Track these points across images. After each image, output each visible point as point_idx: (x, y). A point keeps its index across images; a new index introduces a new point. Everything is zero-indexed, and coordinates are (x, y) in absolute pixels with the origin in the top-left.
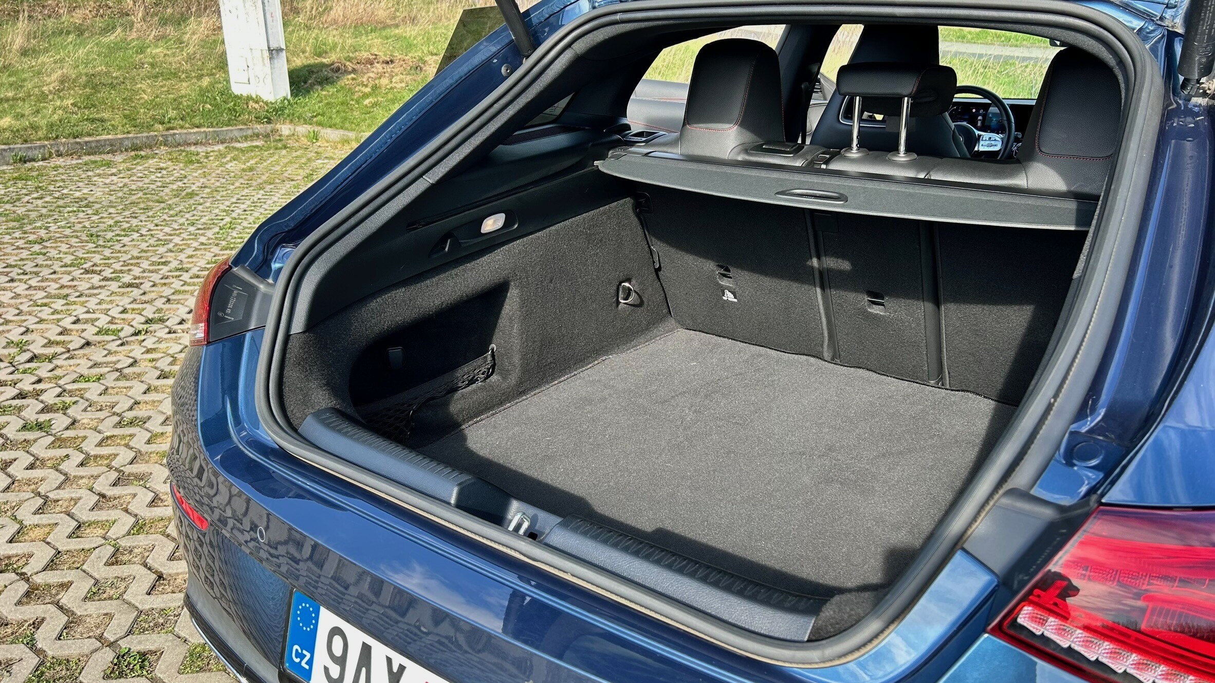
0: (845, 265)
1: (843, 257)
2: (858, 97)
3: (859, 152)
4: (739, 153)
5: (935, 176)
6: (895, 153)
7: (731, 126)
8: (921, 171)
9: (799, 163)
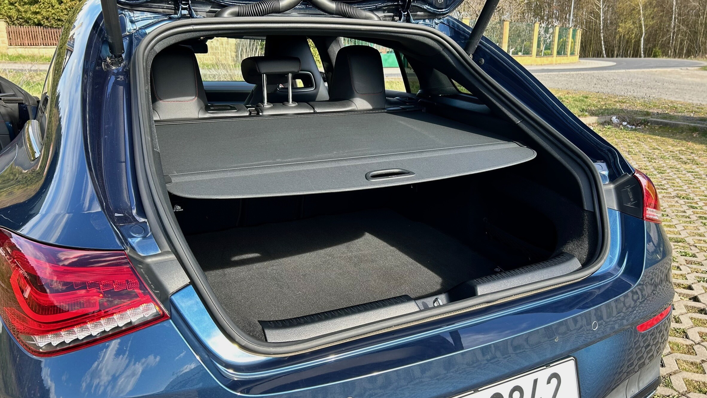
2: (264, 75)
3: (269, 105)
4: (205, 114)
5: (318, 110)
6: (286, 103)
7: (194, 97)
8: (310, 109)
9: (247, 114)
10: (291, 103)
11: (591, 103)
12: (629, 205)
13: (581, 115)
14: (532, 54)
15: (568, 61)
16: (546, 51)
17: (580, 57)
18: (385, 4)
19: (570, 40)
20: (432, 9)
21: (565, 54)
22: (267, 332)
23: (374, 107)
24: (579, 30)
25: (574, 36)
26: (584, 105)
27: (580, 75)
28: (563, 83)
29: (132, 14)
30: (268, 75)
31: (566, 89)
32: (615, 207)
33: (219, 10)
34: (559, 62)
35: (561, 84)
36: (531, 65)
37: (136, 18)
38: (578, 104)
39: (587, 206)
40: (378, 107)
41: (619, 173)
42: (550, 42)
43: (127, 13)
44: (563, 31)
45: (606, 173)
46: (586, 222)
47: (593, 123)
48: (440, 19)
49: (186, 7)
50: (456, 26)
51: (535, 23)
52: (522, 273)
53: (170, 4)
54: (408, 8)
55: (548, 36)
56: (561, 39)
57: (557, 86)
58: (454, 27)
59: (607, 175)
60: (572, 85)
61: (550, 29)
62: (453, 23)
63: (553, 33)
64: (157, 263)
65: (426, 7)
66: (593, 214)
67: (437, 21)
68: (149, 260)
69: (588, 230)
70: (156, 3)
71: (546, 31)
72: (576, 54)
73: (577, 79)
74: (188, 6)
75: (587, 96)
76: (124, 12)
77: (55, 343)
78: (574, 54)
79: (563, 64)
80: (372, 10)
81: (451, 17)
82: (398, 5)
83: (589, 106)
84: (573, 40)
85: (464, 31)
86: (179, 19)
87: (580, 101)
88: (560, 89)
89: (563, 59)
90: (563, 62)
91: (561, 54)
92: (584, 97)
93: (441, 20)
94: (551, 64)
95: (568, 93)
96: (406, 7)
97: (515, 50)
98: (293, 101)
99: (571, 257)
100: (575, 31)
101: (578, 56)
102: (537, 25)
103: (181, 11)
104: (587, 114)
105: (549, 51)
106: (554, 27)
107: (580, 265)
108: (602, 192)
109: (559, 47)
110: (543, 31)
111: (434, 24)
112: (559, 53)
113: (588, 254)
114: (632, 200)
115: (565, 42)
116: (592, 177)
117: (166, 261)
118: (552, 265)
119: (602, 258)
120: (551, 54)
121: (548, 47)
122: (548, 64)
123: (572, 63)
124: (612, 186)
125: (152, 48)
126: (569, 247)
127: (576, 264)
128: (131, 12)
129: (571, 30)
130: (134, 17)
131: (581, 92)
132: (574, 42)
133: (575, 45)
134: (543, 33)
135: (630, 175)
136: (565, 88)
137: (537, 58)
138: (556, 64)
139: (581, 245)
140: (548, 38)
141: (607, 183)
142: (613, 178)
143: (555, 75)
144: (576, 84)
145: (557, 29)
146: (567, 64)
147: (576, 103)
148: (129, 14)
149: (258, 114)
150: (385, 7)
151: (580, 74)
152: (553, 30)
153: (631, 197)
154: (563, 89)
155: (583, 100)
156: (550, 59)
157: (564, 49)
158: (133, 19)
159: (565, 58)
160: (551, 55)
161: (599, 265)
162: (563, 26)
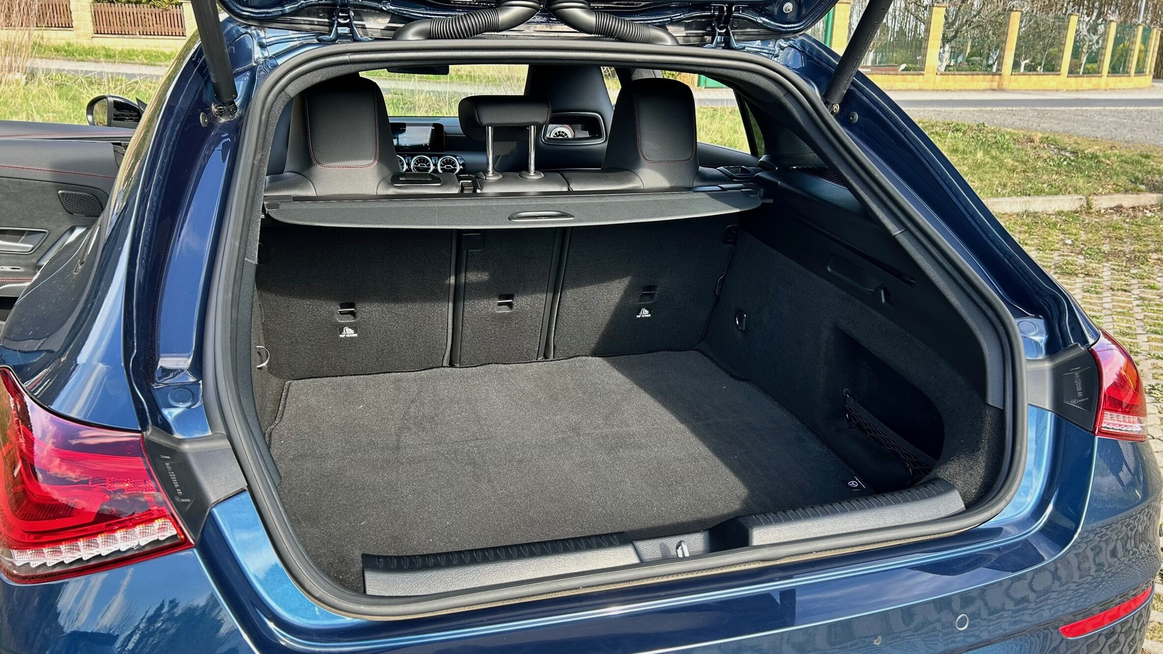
0: (484, 276)
1: (484, 269)
2: (490, 128)
3: (496, 175)
4: (387, 188)
5: (575, 188)
6: (524, 172)
7: (372, 161)
8: (562, 185)
9: (456, 191)
10: (533, 175)
11: (1155, 167)
12: (1073, 403)
13: (1131, 189)
14: (1059, 71)
15: (1131, 85)
16: (1089, 66)
17: (1154, 77)
18: (687, 15)
19: (1138, 46)
20: (772, 23)
21: (1126, 73)
22: (370, 576)
23: (673, 185)
24: (1155, 30)
25: (1145, 40)
26: (1140, 171)
27: (1144, 113)
28: (1107, 126)
29: (262, 34)
30: (497, 129)
31: (1112, 139)
32: (1047, 403)
33: (401, 25)
34: (1112, 86)
35: (1103, 128)
36: (1057, 90)
37: (268, 40)
38: (1129, 168)
39: (993, 398)
40: (682, 184)
41: (1066, 342)
42: (1098, 49)
43: (254, 32)
44: (1125, 30)
45: (1041, 339)
46: (987, 427)
47: (1152, 206)
48: (788, 39)
49: (346, 22)
50: (815, 53)
51: (1070, 15)
52: (844, 511)
53: (321, 17)
54: (727, 21)
55: (1095, 38)
56: (1119, 45)
57: (1093, 134)
58: (812, 54)
59: (1043, 345)
60: (1125, 132)
61: (1099, 27)
62: (812, 47)
63: (1105, 33)
64: (198, 454)
65: (760, 20)
66: (1002, 413)
67: (783, 43)
68: (186, 447)
69: (988, 443)
70: (301, 16)
71: (1093, 29)
72: (1147, 73)
73: (1137, 121)
74: (348, 20)
75: (1149, 153)
76: (249, 31)
77: (34, 565)
78: (1143, 72)
79: (1119, 89)
80: (662, 26)
81: (809, 37)
82: (713, 16)
83: (1149, 172)
84: (1143, 47)
85: (828, 62)
86: (333, 42)
87: (1132, 163)
88: (1100, 139)
89: (1121, 82)
90: (1120, 85)
91: (1118, 72)
92: (1142, 156)
93: (791, 42)
94: (1096, 90)
95: (1111, 148)
96: (725, 20)
97: (1032, 62)
98: (536, 169)
99: (949, 487)
100: (1147, 32)
101: (1152, 76)
102: (1074, 19)
103: (337, 30)
104: (1143, 187)
105: (1095, 66)
106: (1107, 23)
107: (961, 506)
108: (1022, 376)
109: (1116, 58)
110: (1086, 30)
111: (777, 49)
112: (1114, 70)
113: (980, 487)
114: (1080, 394)
115: (1127, 50)
116: (1008, 345)
117: (213, 451)
118: (906, 501)
119: (1002, 497)
120: (1097, 72)
121: (1095, 58)
122: (1089, 90)
123: (1138, 88)
124: (1048, 365)
125: (283, 89)
126: (949, 470)
127: (954, 502)
128: (260, 30)
129: (1141, 28)
130: (265, 38)
131: (1140, 146)
132: (1144, 52)
133: (1146, 56)
134: (1086, 34)
135: (1083, 348)
136: (1109, 137)
137: (1069, 79)
138: (1106, 90)
139: (972, 468)
140: (1095, 41)
141: (1041, 357)
142: (1053, 348)
143: (1095, 111)
144: (1132, 131)
145: (1113, 27)
146: (1127, 89)
147: (1125, 165)
148: (257, 33)
149: (475, 191)
150: (686, 19)
151: (1146, 111)
152: (1105, 27)
153: (1079, 389)
154: (1104, 138)
155: (1138, 162)
156: (1094, 80)
157: (1125, 62)
158: (264, 41)
159: (1124, 79)
160: (1099, 73)
161: (994, 510)
162: (1125, 22)
